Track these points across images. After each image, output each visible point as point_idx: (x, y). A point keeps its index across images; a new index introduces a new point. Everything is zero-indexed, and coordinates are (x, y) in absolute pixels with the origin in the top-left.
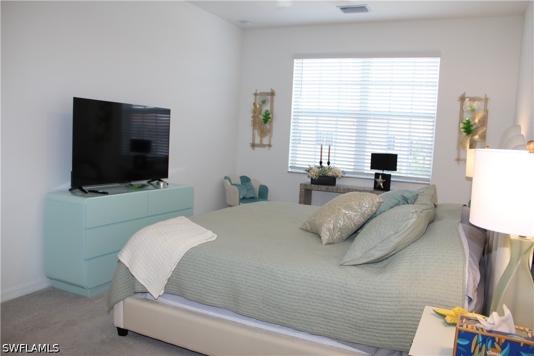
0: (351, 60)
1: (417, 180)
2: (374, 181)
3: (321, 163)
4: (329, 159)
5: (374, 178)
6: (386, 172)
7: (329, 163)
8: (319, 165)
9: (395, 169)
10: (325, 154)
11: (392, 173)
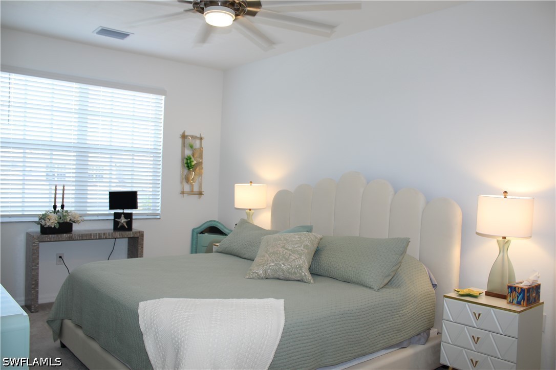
0: (74, 85)
1: (148, 216)
2: (113, 222)
3: (55, 207)
4: (63, 202)
5: (112, 217)
6: (126, 211)
7: (63, 207)
8: (53, 209)
9: (135, 207)
10: (59, 196)
11: (133, 211)
